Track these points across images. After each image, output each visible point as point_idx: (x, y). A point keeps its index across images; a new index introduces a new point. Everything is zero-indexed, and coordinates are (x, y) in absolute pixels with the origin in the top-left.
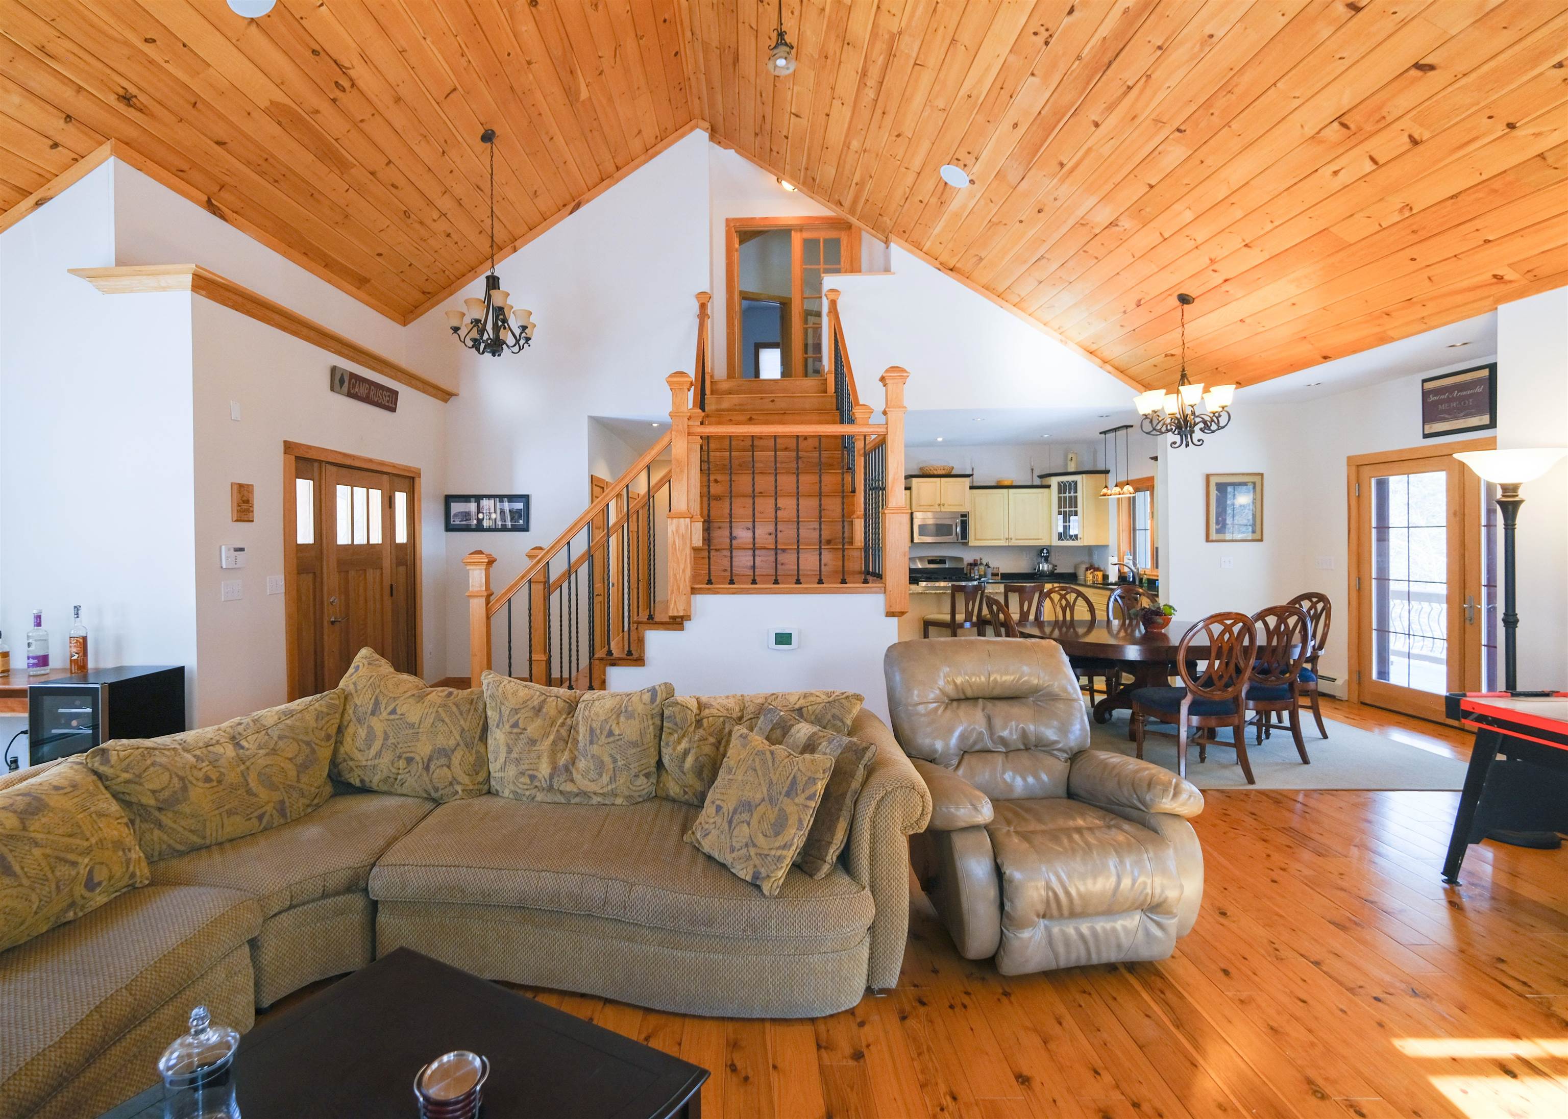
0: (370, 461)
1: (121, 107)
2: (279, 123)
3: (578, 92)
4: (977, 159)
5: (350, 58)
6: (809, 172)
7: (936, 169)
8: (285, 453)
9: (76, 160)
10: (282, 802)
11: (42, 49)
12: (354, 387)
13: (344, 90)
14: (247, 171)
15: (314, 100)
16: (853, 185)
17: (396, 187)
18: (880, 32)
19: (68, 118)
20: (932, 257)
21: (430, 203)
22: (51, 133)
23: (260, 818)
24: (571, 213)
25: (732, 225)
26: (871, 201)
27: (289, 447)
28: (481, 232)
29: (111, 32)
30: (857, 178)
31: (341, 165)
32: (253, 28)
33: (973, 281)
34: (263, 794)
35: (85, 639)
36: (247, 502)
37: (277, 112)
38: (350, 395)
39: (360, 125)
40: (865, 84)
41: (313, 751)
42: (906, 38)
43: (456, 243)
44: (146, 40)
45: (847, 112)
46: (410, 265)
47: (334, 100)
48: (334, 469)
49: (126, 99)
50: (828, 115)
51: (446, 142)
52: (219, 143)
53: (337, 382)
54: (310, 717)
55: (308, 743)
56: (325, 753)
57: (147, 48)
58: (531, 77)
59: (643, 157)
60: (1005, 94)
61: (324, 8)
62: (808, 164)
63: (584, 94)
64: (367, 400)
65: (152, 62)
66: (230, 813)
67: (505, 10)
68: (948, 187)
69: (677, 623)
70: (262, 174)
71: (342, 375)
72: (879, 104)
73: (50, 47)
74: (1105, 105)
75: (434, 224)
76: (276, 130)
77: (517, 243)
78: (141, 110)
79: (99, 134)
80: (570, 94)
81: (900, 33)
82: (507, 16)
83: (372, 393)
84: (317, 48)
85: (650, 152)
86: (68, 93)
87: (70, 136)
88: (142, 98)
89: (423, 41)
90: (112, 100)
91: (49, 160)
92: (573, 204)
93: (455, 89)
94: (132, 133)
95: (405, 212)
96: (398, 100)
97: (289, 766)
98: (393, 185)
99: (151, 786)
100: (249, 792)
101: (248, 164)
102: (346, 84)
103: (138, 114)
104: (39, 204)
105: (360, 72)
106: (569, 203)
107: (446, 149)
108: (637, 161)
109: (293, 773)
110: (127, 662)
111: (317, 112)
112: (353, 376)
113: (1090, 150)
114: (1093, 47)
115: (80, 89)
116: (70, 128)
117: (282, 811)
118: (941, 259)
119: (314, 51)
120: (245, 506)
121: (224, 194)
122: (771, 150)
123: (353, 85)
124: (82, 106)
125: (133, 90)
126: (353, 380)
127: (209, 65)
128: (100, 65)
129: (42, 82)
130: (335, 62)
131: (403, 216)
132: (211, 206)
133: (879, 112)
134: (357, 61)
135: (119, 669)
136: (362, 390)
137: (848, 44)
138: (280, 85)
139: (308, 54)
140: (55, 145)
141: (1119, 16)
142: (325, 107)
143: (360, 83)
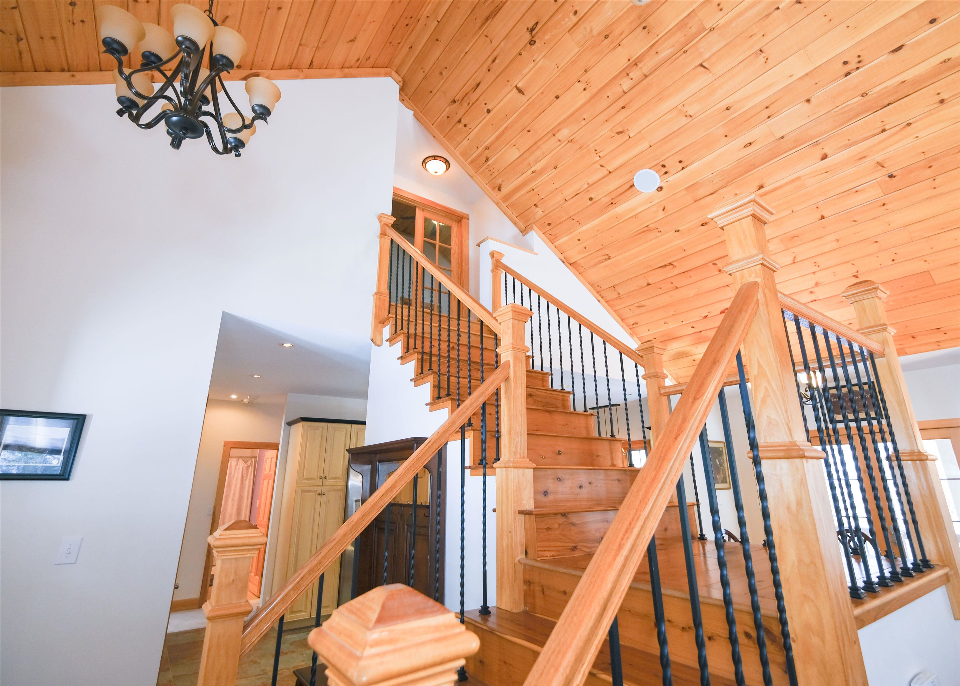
4: (683, 168)
6: (487, 151)
7: (633, 172)
16: (530, 172)
18: (690, 25)
20: (561, 251)
26: (535, 190)
30: (536, 167)
33: (583, 277)
40: (628, 74)
42: (714, 36)
45: (584, 97)
50: (557, 97)
59: (338, 72)
60: (767, 113)
62: (493, 143)
68: (633, 188)
72: (627, 97)
74: (847, 142)
81: (712, 29)
85: (346, 70)
113: (799, 178)
114: (886, 87)
118: (566, 254)
122: (460, 121)
133: (620, 104)
137: (644, 28)
141: (934, 64)
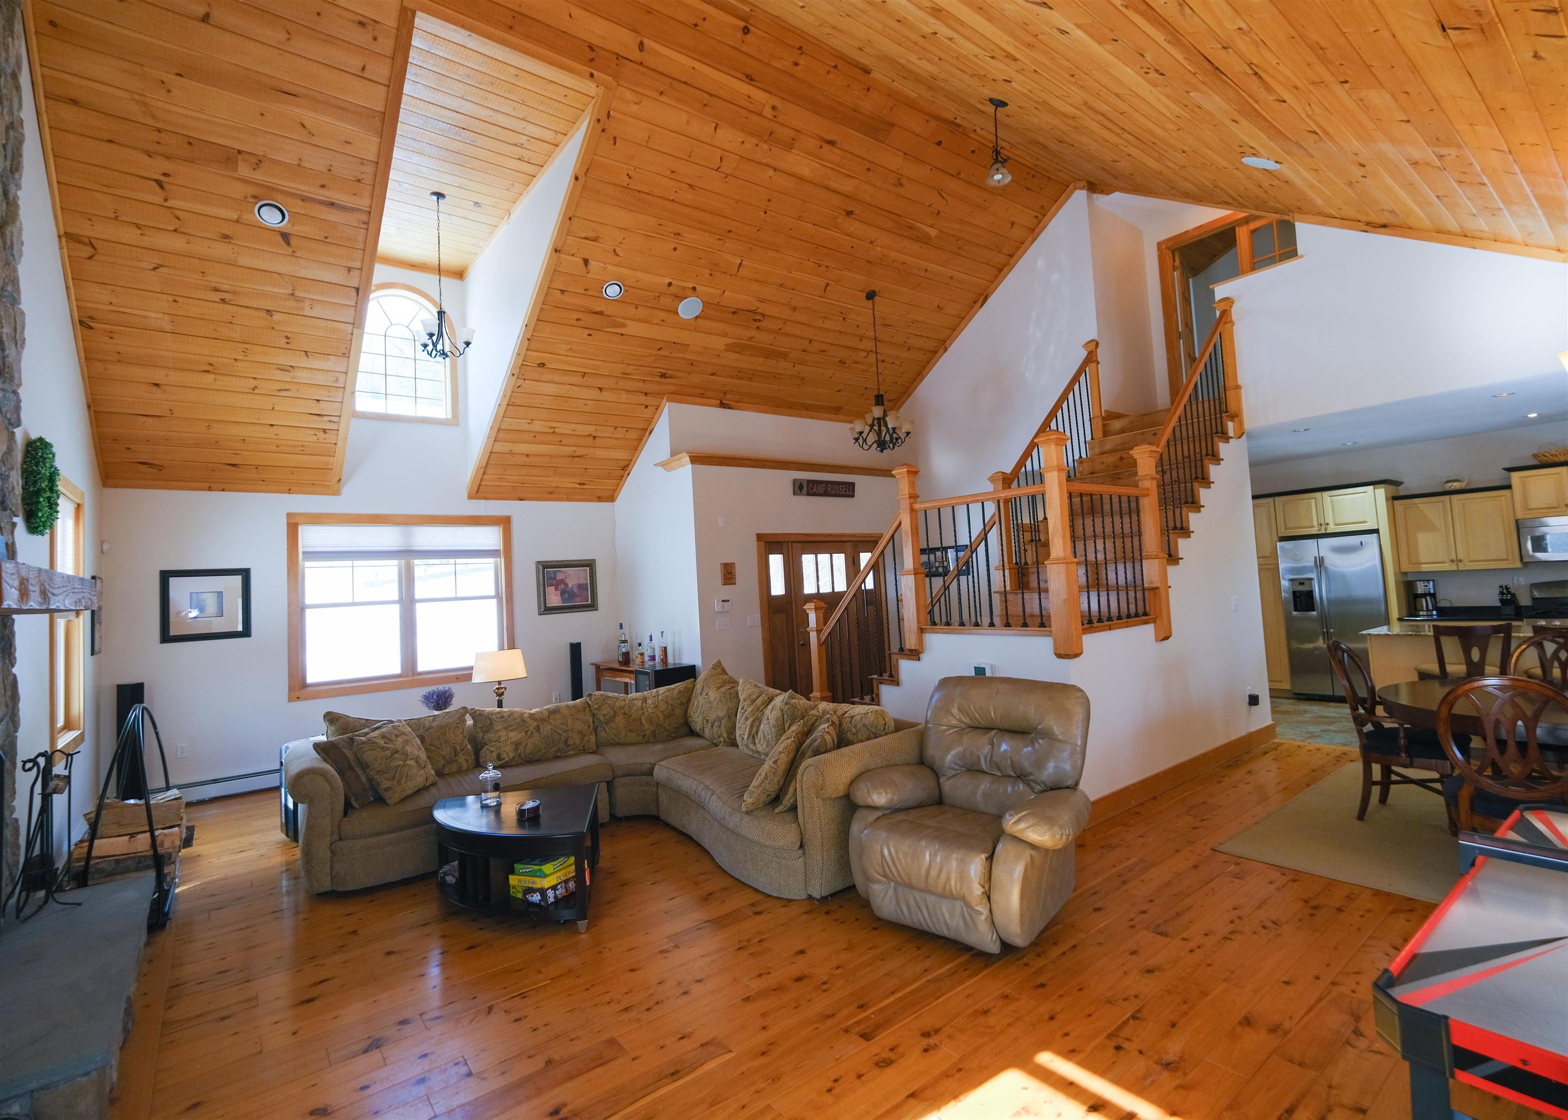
0: (830, 535)
1: (663, 380)
2: (736, 352)
3: (928, 236)
5: (753, 304)
7: (1243, 163)
8: (758, 541)
9: (657, 409)
10: (655, 731)
11: (624, 373)
12: (812, 489)
13: (760, 321)
14: (733, 381)
15: (747, 334)
16: (1215, 189)
17: (825, 351)
19: (646, 394)
20: (1352, 220)
21: (854, 349)
22: (642, 403)
23: (644, 736)
24: (982, 306)
25: (1164, 247)
27: (760, 537)
28: (909, 349)
29: (644, 354)
31: (783, 356)
32: (699, 320)
33: (1418, 230)
34: (646, 726)
35: (665, 648)
36: (731, 573)
37: (730, 348)
38: (809, 494)
39: (780, 331)
41: (673, 710)
43: (893, 363)
44: (659, 350)
46: (866, 389)
47: (758, 328)
48: (800, 545)
49: (663, 376)
50: (1130, 155)
51: (842, 313)
52: (712, 375)
53: (797, 488)
54: (675, 692)
55: (672, 705)
56: (678, 712)
57: (662, 353)
58: (879, 248)
60: (1194, 107)
61: (726, 292)
63: (933, 232)
64: (825, 494)
65: (665, 356)
66: (631, 731)
67: (832, 229)
68: (1270, 171)
69: (915, 654)
70: (741, 379)
71: (801, 483)
73: (626, 372)
74: (1263, 89)
75: (866, 359)
76: (737, 356)
77: (947, 344)
78: (671, 377)
79: (660, 395)
80: (922, 239)
82: (836, 230)
83: (829, 489)
84: (734, 310)
85: (1037, 229)
86: (641, 385)
87: (649, 400)
88: (669, 372)
89: (790, 274)
90: (658, 379)
91: (647, 413)
92: (982, 298)
93: (828, 285)
94: (673, 388)
95: (840, 361)
96: (794, 309)
97: (660, 715)
98: (821, 351)
99: (602, 712)
100: (641, 724)
101: (731, 377)
102: (759, 317)
103: (671, 379)
104: (650, 433)
105: (763, 308)
106: (979, 299)
107: (844, 316)
108: (1027, 243)
109: (662, 718)
110: (682, 662)
111: (752, 338)
112: (809, 482)
115: (644, 381)
116: (649, 398)
117: (654, 736)
118: (1362, 220)
119: (733, 313)
120: (729, 576)
121: (729, 396)
123: (763, 316)
124: (649, 387)
125: (664, 371)
126: (811, 485)
127: (689, 345)
128: (646, 368)
129: (630, 385)
130: (747, 311)
131: (840, 364)
132: (723, 405)
134: (758, 304)
135: (680, 664)
136: (821, 489)
138: (726, 335)
139: (731, 315)
140: (647, 407)
142: (754, 333)
143: (767, 313)
